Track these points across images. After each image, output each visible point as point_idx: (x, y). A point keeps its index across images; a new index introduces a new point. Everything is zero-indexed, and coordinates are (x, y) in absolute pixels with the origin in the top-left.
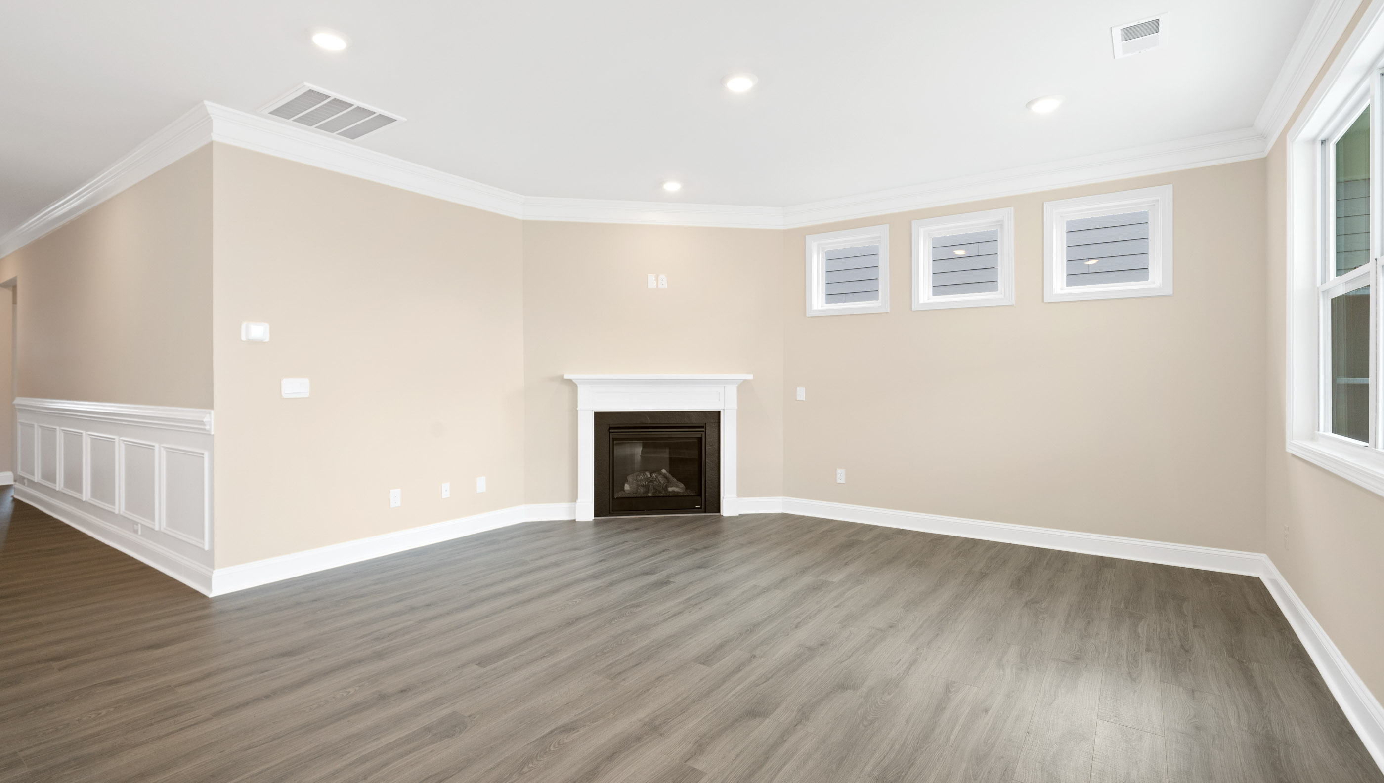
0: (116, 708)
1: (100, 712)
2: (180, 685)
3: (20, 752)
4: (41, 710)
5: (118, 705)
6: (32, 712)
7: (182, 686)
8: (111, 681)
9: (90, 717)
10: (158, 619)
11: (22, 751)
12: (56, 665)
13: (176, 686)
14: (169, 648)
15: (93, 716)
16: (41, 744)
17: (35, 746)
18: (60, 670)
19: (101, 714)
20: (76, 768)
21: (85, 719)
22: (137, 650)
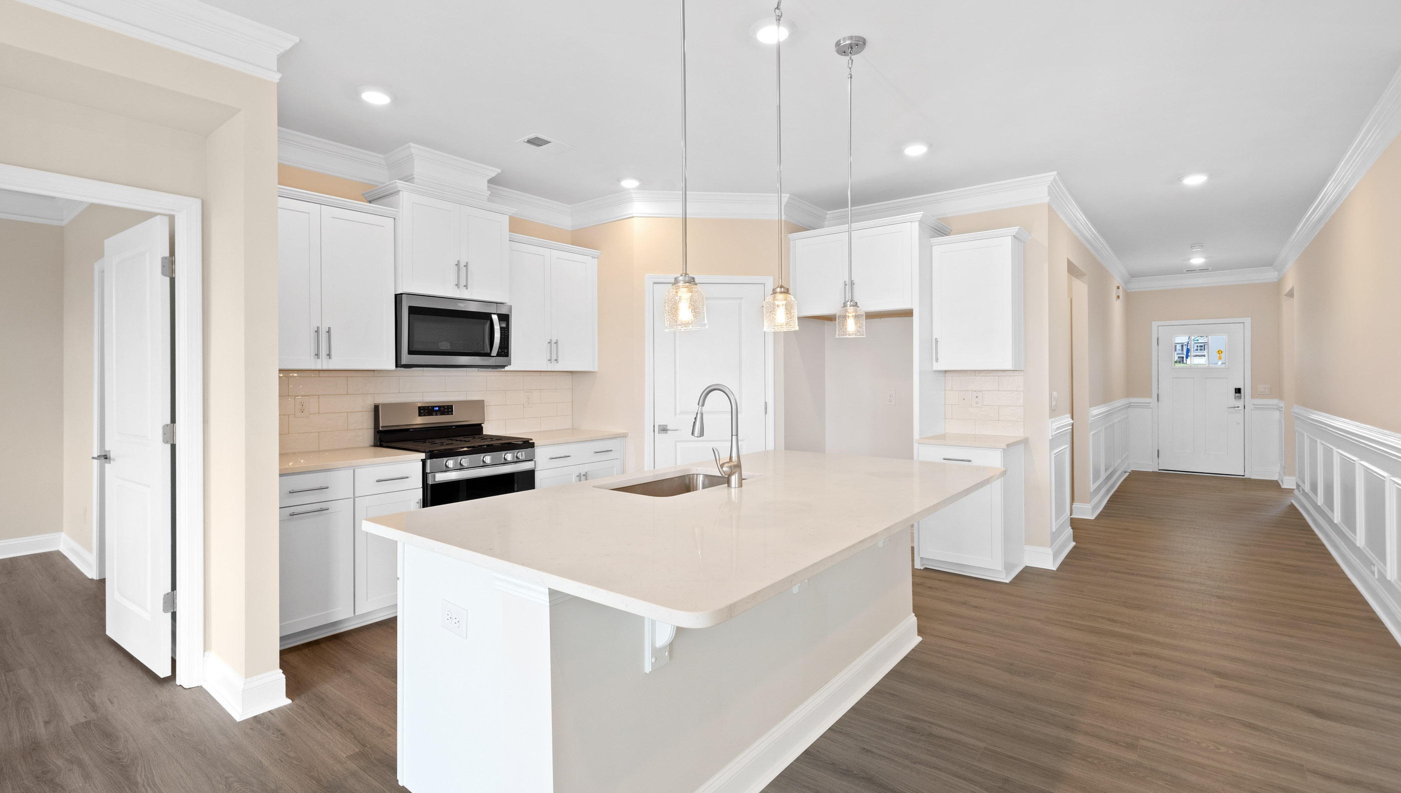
0: (1235, 753)
1: (1219, 747)
2: (1315, 772)
3: (1142, 739)
4: (1178, 713)
5: (1240, 751)
6: (1171, 712)
7: (1317, 776)
8: (1250, 723)
9: (1209, 746)
10: (1344, 685)
11: (1143, 739)
12: (1217, 680)
13: (1309, 771)
14: (1332, 724)
15: (1212, 747)
16: (1158, 743)
17: (1154, 742)
18: (1216, 686)
19: (1219, 749)
20: (1167, 784)
21: (1204, 745)
22: (1298, 707)
